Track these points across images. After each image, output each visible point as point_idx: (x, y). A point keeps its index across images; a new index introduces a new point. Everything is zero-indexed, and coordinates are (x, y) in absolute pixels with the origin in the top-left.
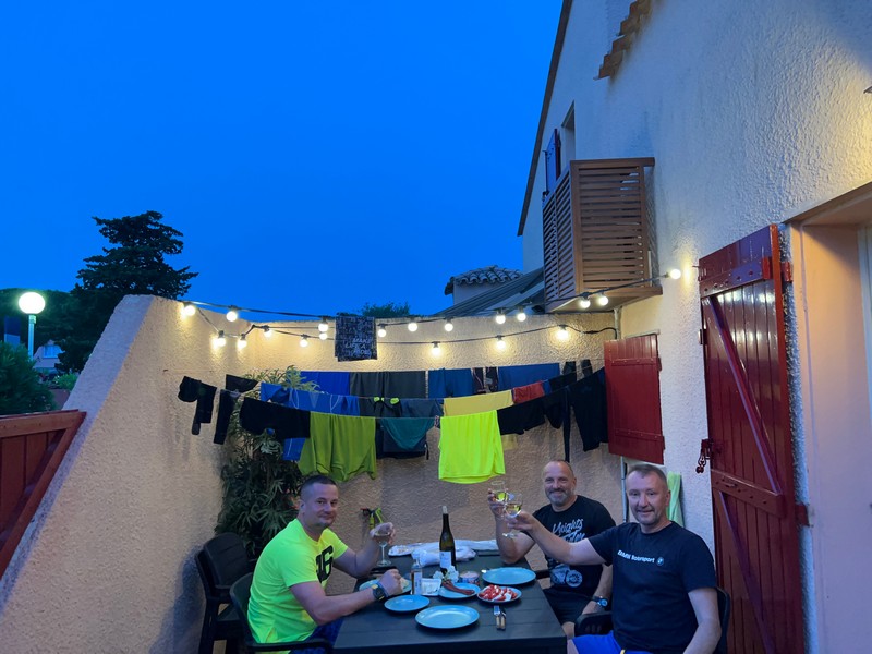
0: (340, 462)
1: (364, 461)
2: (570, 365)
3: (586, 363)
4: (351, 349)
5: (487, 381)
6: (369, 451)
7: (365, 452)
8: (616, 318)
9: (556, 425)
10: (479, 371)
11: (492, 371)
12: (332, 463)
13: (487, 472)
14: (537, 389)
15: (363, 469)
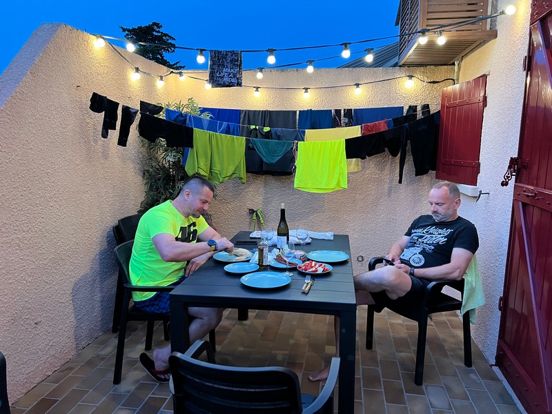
0: (217, 168)
1: (235, 170)
2: (413, 109)
3: (426, 107)
4: (221, 77)
5: (344, 120)
6: (240, 162)
7: (237, 163)
8: (456, 70)
9: (394, 155)
10: (338, 112)
11: (348, 113)
12: (211, 169)
13: (333, 186)
14: (382, 126)
15: (235, 176)
